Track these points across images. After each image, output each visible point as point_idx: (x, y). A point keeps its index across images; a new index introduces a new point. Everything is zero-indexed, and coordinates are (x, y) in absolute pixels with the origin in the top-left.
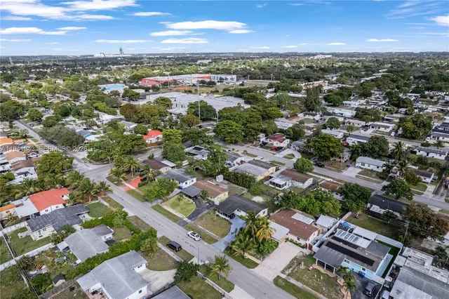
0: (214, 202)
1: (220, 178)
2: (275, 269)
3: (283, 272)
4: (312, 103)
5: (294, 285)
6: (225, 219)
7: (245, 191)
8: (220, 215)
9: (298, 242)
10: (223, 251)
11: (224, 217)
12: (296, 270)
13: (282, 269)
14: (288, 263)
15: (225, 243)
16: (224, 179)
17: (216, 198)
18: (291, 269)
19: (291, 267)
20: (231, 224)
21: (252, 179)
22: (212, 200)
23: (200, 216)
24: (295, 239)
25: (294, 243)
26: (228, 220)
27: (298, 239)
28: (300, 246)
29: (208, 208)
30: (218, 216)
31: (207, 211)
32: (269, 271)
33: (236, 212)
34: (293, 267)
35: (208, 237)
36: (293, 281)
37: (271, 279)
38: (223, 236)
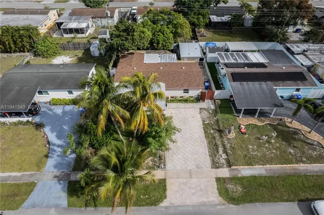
2: (198, 167)
6: (20, 123)
7: (28, 57)
9: (186, 95)
10: (65, 203)
11: (15, 119)
12: (228, 146)
13: (208, 161)
15: (57, 178)
18: (221, 150)
19: (216, 146)
20: (41, 125)
21: (30, 31)
24: (179, 93)
25: (180, 101)
26: (28, 123)
27: (186, 91)
28: (193, 101)
32: (194, 180)
33: (38, 98)
34: (219, 142)
37: (213, 196)
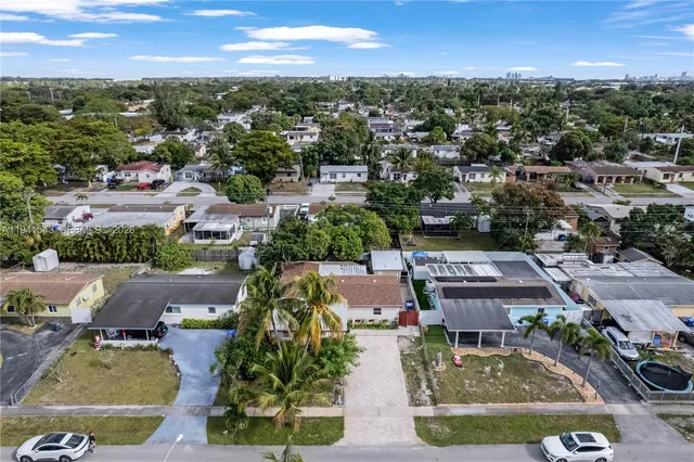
0: (67, 320)
1: (47, 260)
2: (390, 404)
3: (415, 402)
4: (170, 113)
5: (469, 418)
6: (139, 348)
7: (143, 268)
8: (116, 343)
9: (378, 319)
10: (204, 440)
11: (134, 343)
12: (435, 381)
13: (406, 398)
14: (403, 376)
15: (192, 412)
16: (61, 260)
17: (73, 304)
18: (424, 385)
19: (418, 381)
20: (168, 352)
21: (155, 231)
22: (61, 312)
23: (37, 374)
24: (367, 315)
25: (369, 326)
26: (151, 348)
27: (377, 311)
28: (388, 327)
29: (52, 342)
30: (108, 347)
31: (56, 352)
32: (383, 420)
33: (167, 318)
34: (422, 376)
35: (115, 425)
36: (458, 410)
37: (409, 437)
38: (168, 396)
